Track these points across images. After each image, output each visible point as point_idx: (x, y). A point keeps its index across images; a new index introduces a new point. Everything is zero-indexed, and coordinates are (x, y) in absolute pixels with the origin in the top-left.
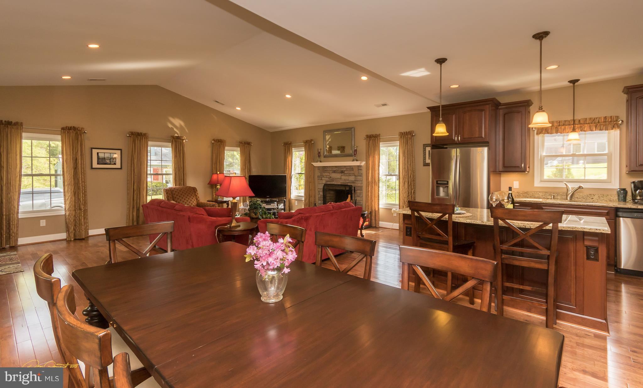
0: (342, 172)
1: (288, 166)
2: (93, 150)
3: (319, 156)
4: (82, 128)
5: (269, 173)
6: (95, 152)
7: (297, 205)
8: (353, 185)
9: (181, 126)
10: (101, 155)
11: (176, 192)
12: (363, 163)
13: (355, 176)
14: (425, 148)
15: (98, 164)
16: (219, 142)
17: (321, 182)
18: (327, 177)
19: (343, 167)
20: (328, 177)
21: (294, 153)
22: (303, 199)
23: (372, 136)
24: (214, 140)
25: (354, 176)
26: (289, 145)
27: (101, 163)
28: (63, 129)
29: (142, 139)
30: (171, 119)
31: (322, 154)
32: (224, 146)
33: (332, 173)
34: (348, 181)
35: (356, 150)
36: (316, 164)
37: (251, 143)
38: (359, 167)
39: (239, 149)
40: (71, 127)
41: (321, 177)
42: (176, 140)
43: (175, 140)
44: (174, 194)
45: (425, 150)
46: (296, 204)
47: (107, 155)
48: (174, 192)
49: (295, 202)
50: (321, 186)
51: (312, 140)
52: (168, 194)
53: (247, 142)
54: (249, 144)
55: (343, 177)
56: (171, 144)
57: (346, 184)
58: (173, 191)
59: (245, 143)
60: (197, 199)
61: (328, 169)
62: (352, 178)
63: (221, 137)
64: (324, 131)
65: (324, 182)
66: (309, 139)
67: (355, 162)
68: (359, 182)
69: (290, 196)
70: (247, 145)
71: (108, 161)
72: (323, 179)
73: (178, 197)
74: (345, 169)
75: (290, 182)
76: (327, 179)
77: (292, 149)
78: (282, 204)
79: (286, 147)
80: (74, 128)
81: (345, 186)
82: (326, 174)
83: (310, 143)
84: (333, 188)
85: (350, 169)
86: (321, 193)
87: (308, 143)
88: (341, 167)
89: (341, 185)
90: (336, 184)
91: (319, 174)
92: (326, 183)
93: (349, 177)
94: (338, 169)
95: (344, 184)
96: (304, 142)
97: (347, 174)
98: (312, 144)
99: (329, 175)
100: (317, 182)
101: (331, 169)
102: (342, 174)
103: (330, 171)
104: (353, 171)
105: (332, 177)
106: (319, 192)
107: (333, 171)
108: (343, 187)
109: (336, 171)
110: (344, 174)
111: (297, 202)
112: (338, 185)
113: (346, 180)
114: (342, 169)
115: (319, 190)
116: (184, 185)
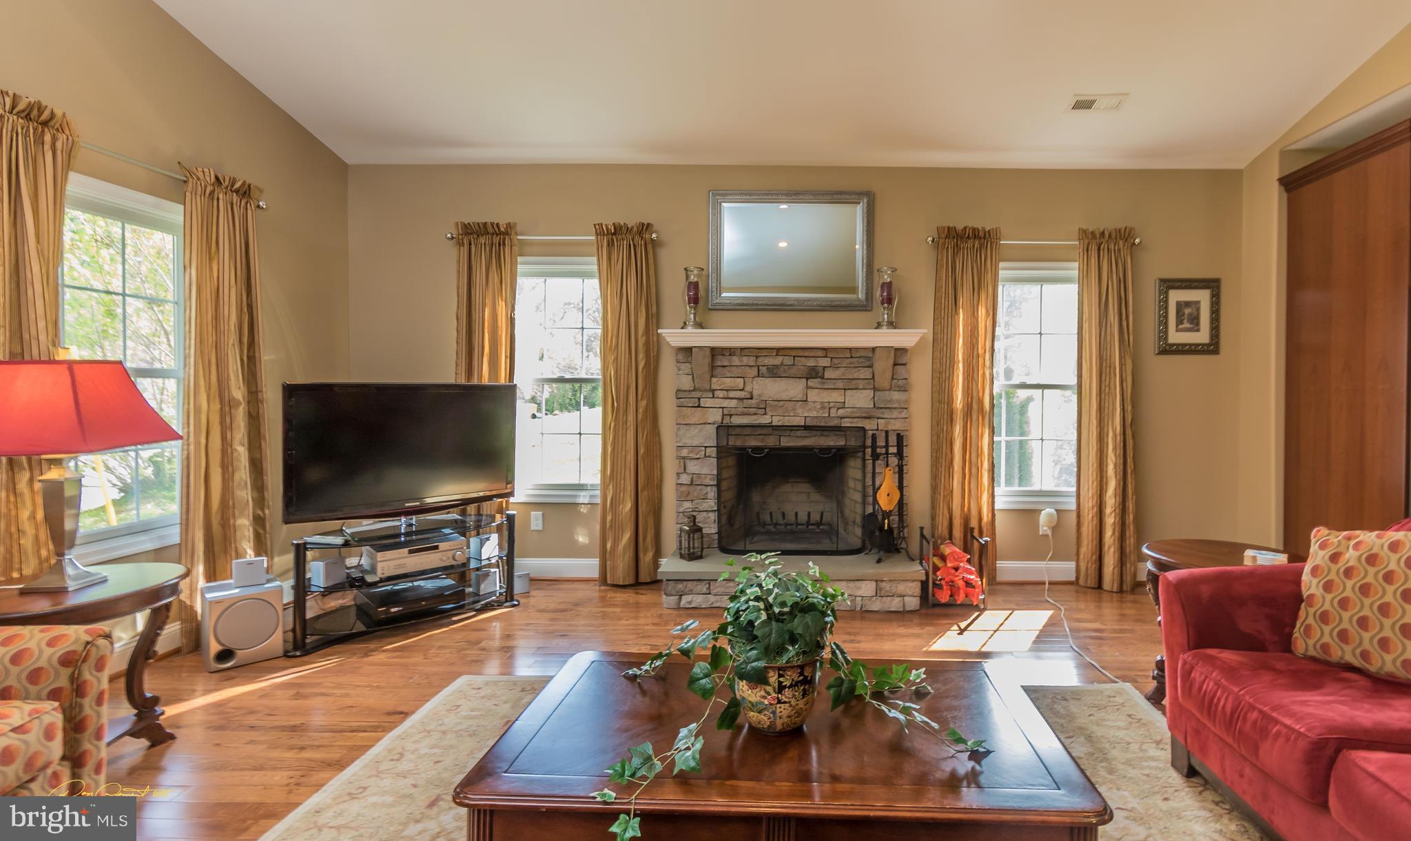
0: (814, 374)
3: (693, 301)
7: (539, 527)
8: (869, 425)
12: (917, 339)
13: (875, 389)
14: (1167, 293)
17: (695, 417)
18: (732, 394)
19: (818, 352)
20: (739, 394)
21: (522, 282)
23: (964, 234)
25: (872, 392)
26: (496, 240)
34: (841, 412)
36: (679, 337)
37: (261, 190)
38: (899, 356)
41: (697, 394)
45: (1166, 302)
46: (536, 525)
49: (528, 517)
50: (707, 437)
51: (648, 227)
53: (234, 180)
54: (243, 191)
55: (818, 396)
57: (833, 424)
59: (219, 182)
61: (734, 358)
62: (861, 399)
65: (715, 416)
66: (632, 221)
67: (884, 330)
68: (895, 414)
72: (706, 402)
74: (824, 362)
76: (733, 403)
77: (514, 263)
81: (826, 433)
82: (728, 382)
83: (637, 238)
84: (762, 441)
85: (853, 363)
86: (693, 467)
87: (623, 240)
88: (806, 354)
89: (806, 428)
90: (780, 424)
91: (686, 382)
92: (727, 420)
93: (849, 393)
94: (788, 361)
95: (822, 424)
96: (598, 231)
97: (834, 384)
98: (646, 245)
99: (741, 386)
100: (677, 420)
101: (751, 361)
102: (811, 383)
103: (747, 368)
104: (871, 370)
105: (755, 393)
106: (682, 461)
107: (763, 369)
108: (817, 438)
109: (782, 369)
110: (824, 383)
111: (543, 514)
112: (791, 430)
113: (831, 405)
114: (811, 363)
115: (685, 452)
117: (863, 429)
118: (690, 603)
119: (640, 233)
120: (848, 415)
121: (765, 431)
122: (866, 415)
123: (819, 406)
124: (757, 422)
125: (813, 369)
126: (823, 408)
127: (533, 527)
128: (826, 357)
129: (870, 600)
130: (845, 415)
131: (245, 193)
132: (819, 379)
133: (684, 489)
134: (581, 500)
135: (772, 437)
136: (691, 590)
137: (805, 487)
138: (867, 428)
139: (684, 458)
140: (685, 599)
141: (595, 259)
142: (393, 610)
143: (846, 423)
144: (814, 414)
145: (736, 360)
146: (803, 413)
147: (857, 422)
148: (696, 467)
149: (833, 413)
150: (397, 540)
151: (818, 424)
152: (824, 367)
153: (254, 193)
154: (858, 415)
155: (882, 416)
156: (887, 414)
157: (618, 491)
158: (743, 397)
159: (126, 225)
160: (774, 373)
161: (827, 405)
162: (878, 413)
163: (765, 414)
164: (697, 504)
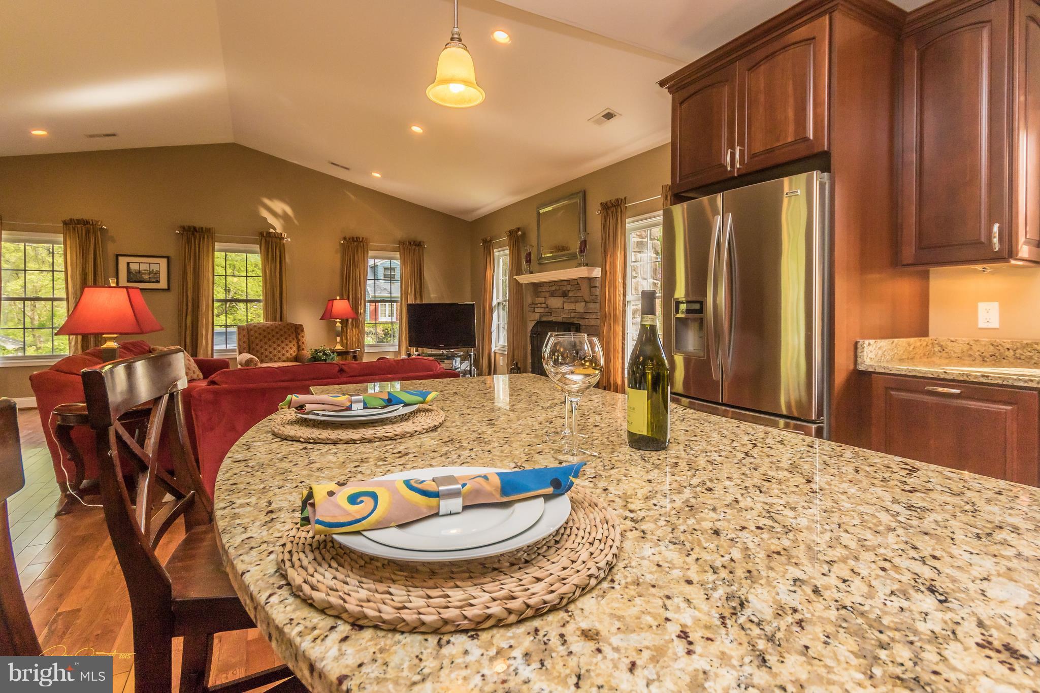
0: (565, 295)
1: (487, 287)
2: (120, 258)
4: (98, 222)
6: (123, 261)
8: (581, 322)
9: (285, 213)
10: (134, 267)
11: (256, 332)
12: (597, 272)
13: (585, 301)
15: (128, 281)
16: (356, 241)
18: (542, 305)
19: (565, 283)
20: (544, 306)
23: (610, 205)
24: (345, 239)
25: (583, 304)
26: (489, 244)
27: (134, 280)
28: (65, 223)
29: (204, 238)
30: (267, 201)
31: (534, 256)
32: (366, 247)
33: (550, 295)
35: (585, 241)
36: (523, 279)
37: (424, 243)
38: (590, 280)
39: (398, 254)
40: (78, 220)
41: (533, 305)
42: (267, 239)
43: (265, 239)
44: (252, 336)
47: (144, 267)
48: (252, 333)
51: (519, 229)
53: (414, 241)
54: (419, 244)
56: (258, 246)
57: (571, 321)
58: (251, 330)
59: (410, 243)
60: (299, 346)
61: (543, 288)
62: (580, 307)
63: (362, 232)
64: (537, 208)
65: (538, 317)
66: (515, 227)
68: (591, 317)
70: (414, 247)
71: (146, 277)
72: (536, 310)
73: (257, 341)
74: (569, 288)
75: (490, 318)
76: (542, 310)
77: (494, 252)
79: (486, 248)
80: (86, 223)
116: (281, 320)
153: (422, 243)
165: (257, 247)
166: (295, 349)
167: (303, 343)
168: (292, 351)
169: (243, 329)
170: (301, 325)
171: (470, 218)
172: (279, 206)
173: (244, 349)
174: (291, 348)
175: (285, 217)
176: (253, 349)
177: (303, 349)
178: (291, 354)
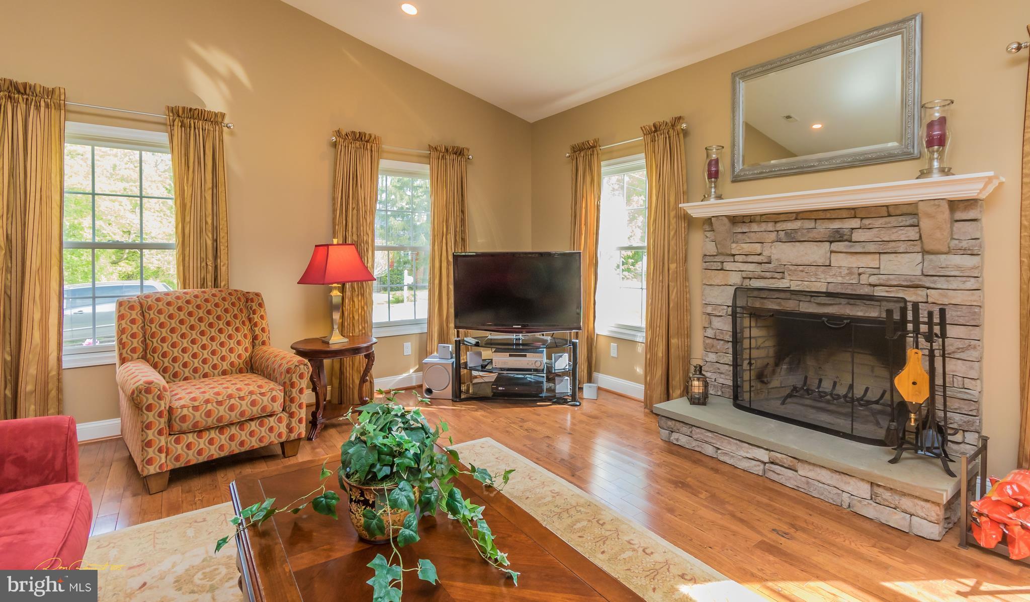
0: (838, 237)
1: (586, 224)
3: (714, 175)
5: (527, 247)
7: (615, 355)
8: (913, 296)
11: (160, 312)
13: (925, 252)
16: (355, 139)
17: (718, 278)
18: (750, 259)
19: (839, 215)
20: (757, 259)
21: (605, 181)
22: (641, 337)
24: (339, 133)
25: (921, 255)
26: (589, 152)
31: (724, 167)
32: (375, 154)
33: (779, 241)
34: (873, 280)
36: (697, 209)
37: (468, 150)
39: (426, 169)
41: (720, 259)
42: (187, 121)
43: (182, 122)
44: (151, 321)
46: (614, 353)
48: (152, 314)
49: (609, 346)
50: (724, 297)
51: (679, 119)
52: (123, 322)
53: (454, 148)
54: (459, 152)
55: (842, 262)
59: (447, 150)
60: (255, 338)
61: (754, 225)
62: (905, 264)
64: (734, 75)
65: (735, 279)
66: (666, 116)
67: (934, 178)
68: (954, 283)
69: (591, 326)
70: (452, 157)
72: (729, 266)
73: (164, 332)
74: (853, 223)
75: (593, 277)
76: (751, 267)
77: (599, 167)
78: (566, 356)
79: (580, 160)
81: (852, 301)
82: (747, 248)
83: (671, 131)
84: (779, 304)
85: (889, 223)
86: (717, 323)
87: (661, 135)
88: (828, 216)
89: (829, 294)
90: (797, 288)
91: (711, 248)
92: (747, 283)
93: (883, 257)
94: (810, 224)
95: (849, 292)
96: (645, 132)
97: (864, 247)
98: (678, 134)
99: (759, 252)
100: (702, 281)
101: (770, 227)
102: (836, 246)
103: (765, 233)
104: (916, 229)
105: (774, 257)
106: (707, 316)
107: (782, 234)
108: (841, 306)
109: (800, 234)
110: (851, 246)
111: (617, 346)
112: (812, 296)
113: (861, 270)
114: (836, 225)
115: (709, 310)
116: (216, 284)
117: (904, 301)
118: (677, 440)
119: (673, 126)
120: (882, 282)
121: (782, 295)
122: (908, 284)
123: (846, 271)
124: (775, 286)
125: (837, 231)
126: (850, 273)
127: (612, 355)
128: (855, 217)
129: (860, 502)
130: (877, 282)
131: (461, 152)
132: (846, 243)
133: (708, 341)
134: (638, 339)
135: (791, 301)
136: (678, 430)
137: (869, 360)
138: (908, 299)
139: (709, 314)
140: (675, 436)
141: (643, 155)
142: (499, 388)
143: (880, 292)
144: (840, 280)
145: (755, 227)
146: (826, 279)
147: (897, 292)
148: (719, 324)
149: (864, 279)
150: (512, 347)
151: (843, 291)
152: (853, 229)
153: (466, 152)
154: (895, 283)
155: (932, 285)
156: (941, 283)
157: (655, 336)
158: (760, 261)
159: (388, 177)
160: (791, 238)
161: (856, 271)
162: (927, 282)
163: (783, 278)
164: (720, 356)
165: (163, 137)
166: (247, 343)
167: (263, 330)
168: (240, 350)
169: (132, 308)
170: (258, 295)
171: (531, 116)
172: (221, 60)
173: (134, 350)
174: (239, 343)
175: (232, 81)
176: (154, 351)
177: (264, 343)
178: (239, 356)
